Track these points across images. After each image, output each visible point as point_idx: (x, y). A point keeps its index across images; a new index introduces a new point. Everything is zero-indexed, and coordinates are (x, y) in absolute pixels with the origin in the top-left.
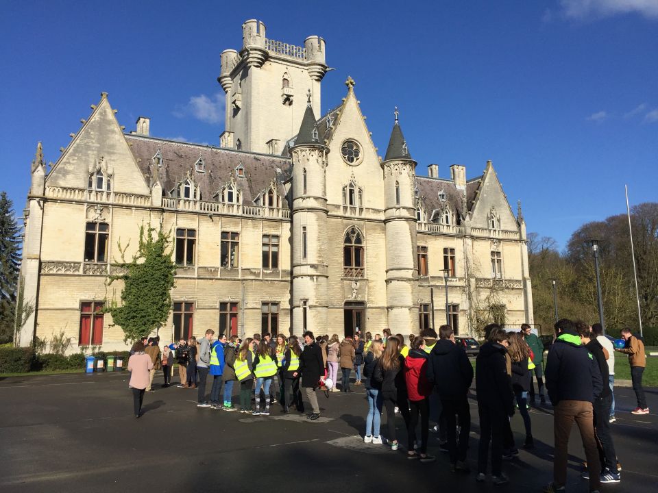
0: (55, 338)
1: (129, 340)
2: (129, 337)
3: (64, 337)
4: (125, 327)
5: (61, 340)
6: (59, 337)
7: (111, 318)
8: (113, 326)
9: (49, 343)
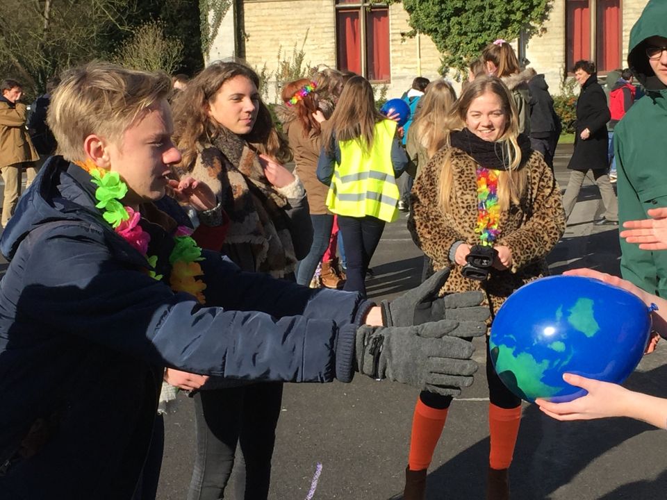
0: (284, 68)
1: (453, 71)
2: (451, 63)
3: (303, 65)
4: (441, 37)
5: (298, 71)
6: (292, 64)
7: (407, 16)
8: (412, 35)
9: (274, 79)
